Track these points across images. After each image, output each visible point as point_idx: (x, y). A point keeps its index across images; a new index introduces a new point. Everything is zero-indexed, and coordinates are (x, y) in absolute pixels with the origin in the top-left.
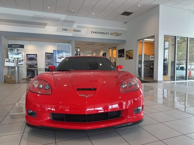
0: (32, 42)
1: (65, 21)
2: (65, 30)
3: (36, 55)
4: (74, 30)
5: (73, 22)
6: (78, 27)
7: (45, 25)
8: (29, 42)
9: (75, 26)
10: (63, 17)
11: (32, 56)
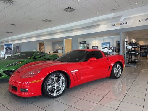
0: (96, 38)
1: (113, 18)
2: (113, 25)
3: (98, 46)
4: (121, 24)
5: (120, 17)
6: (125, 19)
7: (99, 25)
8: (95, 38)
9: (122, 20)
10: (111, 15)
11: (95, 47)
